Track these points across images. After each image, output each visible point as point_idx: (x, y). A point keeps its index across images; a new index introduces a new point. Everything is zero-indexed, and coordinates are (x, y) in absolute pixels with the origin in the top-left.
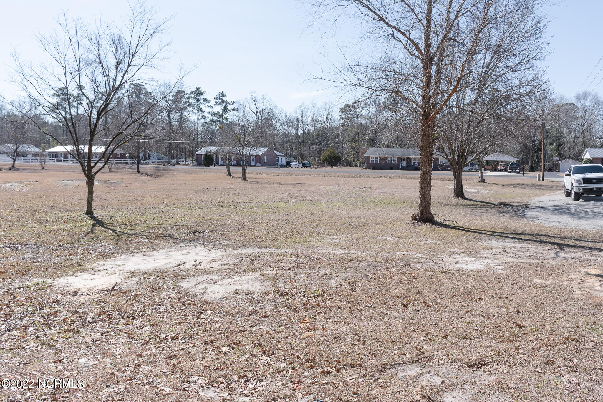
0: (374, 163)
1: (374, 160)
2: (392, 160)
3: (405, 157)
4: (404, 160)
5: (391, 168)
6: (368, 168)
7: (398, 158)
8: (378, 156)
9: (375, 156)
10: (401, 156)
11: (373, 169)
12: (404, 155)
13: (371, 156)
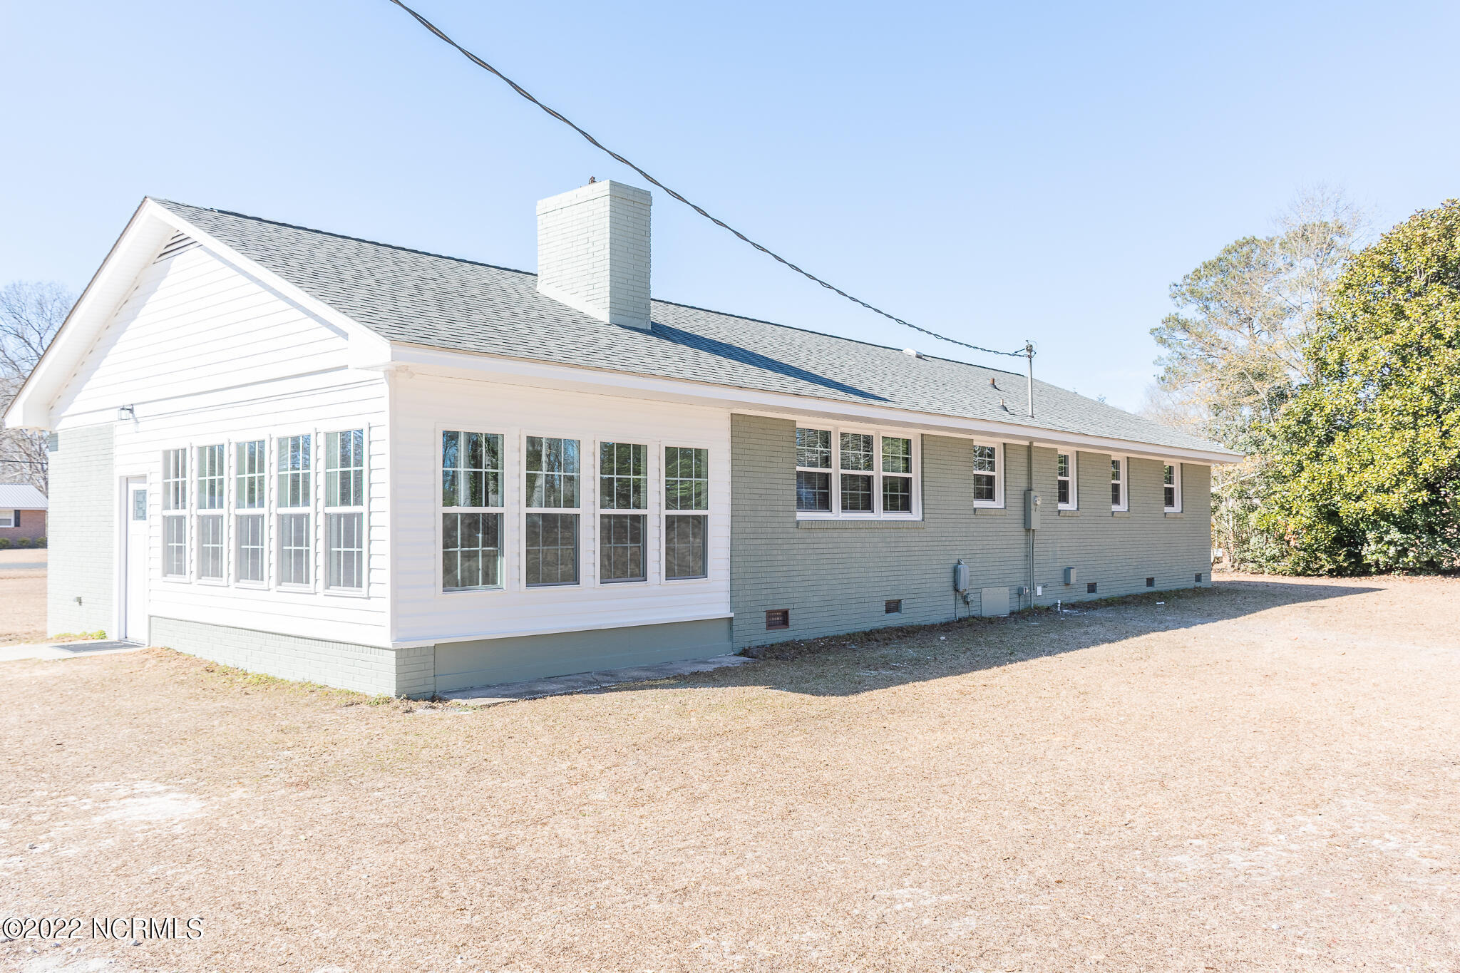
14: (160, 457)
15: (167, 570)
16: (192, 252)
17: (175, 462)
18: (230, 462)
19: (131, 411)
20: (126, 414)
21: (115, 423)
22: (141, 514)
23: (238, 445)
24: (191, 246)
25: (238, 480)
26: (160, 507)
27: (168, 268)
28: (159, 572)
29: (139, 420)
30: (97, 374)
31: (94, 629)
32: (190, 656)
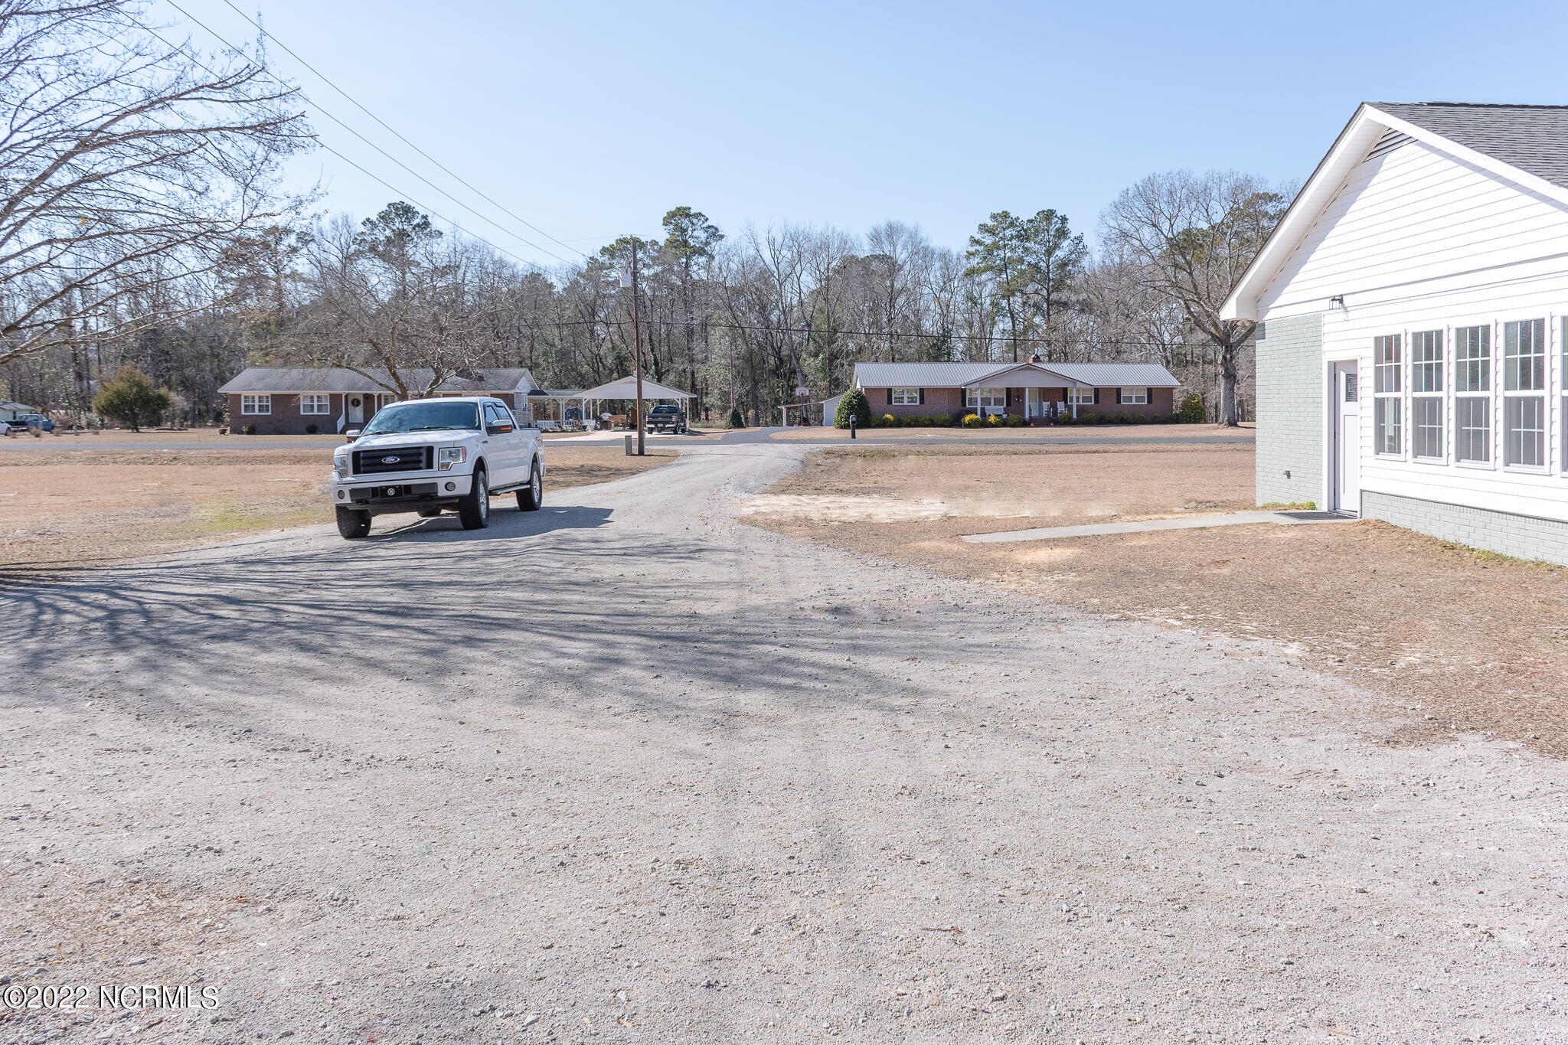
0: (257, 413)
1: (257, 404)
2: (316, 404)
3: (358, 393)
4: (356, 403)
5: (312, 430)
6: (236, 431)
7: (335, 399)
8: (268, 393)
9: (256, 394)
10: (344, 392)
11: (249, 433)
12: (352, 388)
13: (244, 393)
14: (1372, 343)
15: (1379, 448)
16: (1407, 149)
17: (1388, 348)
18: (1450, 347)
19: (1341, 301)
20: (1336, 304)
21: (1323, 313)
22: (1351, 396)
23: (1458, 330)
24: (1405, 143)
25: (1458, 364)
26: (1372, 390)
27: (1381, 165)
28: (1372, 450)
29: (1348, 309)
30: (1305, 268)
31: (1303, 500)
32: (1407, 529)
